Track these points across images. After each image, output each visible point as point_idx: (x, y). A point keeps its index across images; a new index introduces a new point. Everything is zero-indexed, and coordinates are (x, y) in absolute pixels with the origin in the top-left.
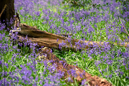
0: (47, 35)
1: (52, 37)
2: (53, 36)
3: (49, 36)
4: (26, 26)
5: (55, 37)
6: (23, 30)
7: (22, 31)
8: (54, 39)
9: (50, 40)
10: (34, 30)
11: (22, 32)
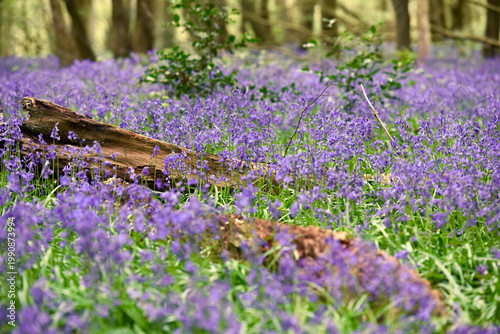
0: (116, 138)
1: (134, 143)
2: (138, 139)
3: (125, 140)
4: (46, 106)
5: (145, 146)
6: (38, 117)
7: (32, 122)
8: (142, 150)
9: (130, 156)
10: (73, 120)
11: (34, 123)
